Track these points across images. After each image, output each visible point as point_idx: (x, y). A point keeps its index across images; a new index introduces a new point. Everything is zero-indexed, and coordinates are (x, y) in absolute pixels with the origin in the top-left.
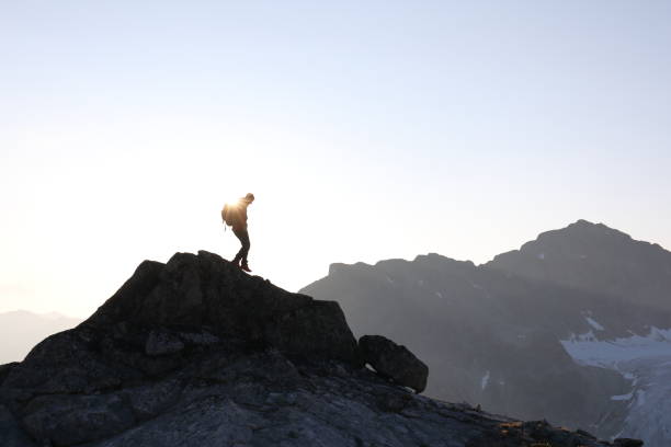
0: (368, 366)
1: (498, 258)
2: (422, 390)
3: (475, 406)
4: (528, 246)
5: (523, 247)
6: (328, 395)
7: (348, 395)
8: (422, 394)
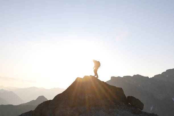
0: (129, 103)
1: (155, 76)
2: (142, 110)
3: (156, 114)
4: (163, 73)
5: (162, 73)
6: (122, 110)
7: (126, 110)
8: (142, 111)
